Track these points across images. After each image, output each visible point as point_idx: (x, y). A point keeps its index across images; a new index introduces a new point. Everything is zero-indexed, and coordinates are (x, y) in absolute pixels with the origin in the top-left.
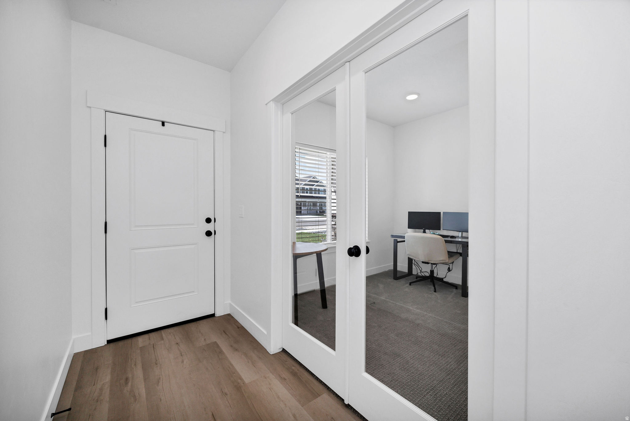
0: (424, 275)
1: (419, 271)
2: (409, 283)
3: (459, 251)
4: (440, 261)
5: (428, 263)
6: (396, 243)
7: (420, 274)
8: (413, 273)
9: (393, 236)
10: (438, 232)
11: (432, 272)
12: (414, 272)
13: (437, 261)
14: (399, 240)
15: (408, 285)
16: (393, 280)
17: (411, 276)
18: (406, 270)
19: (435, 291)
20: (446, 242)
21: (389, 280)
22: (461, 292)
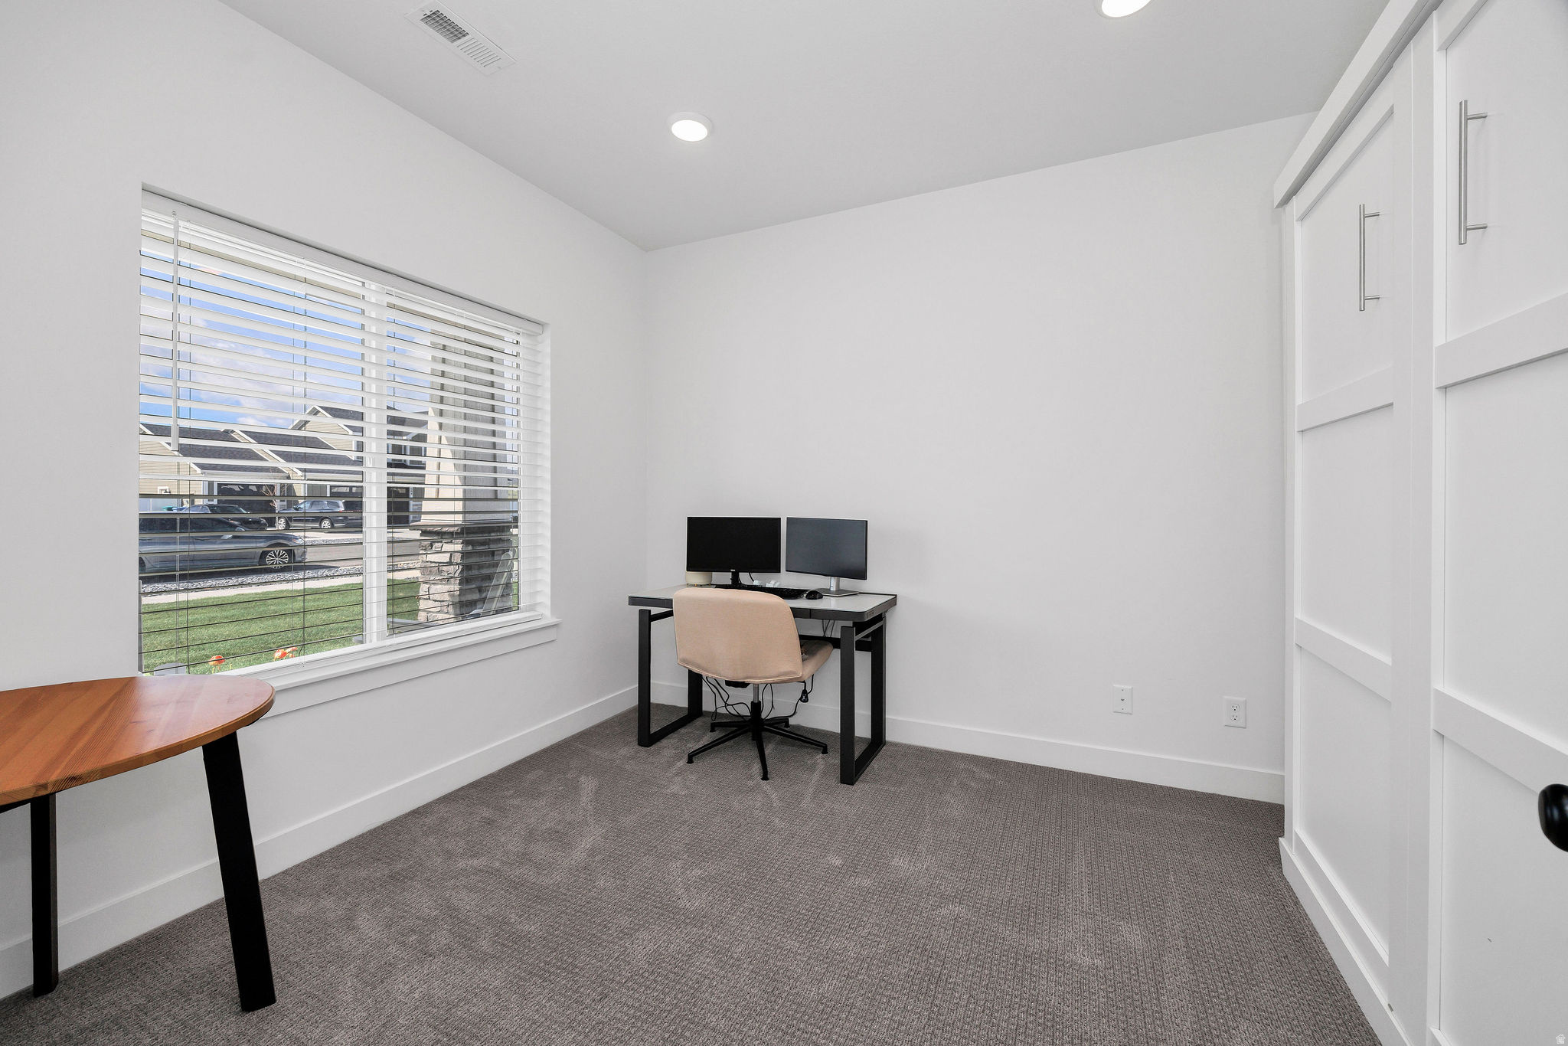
0: (735, 713)
1: (720, 703)
2: (686, 757)
3: (828, 635)
4: (779, 676)
5: (744, 685)
6: (647, 621)
7: (722, 711)
8: (705, 708)
9: (634, 601)
10: (773, 581)
11: (756, 707)
12: (708, 705)
13: (771, 677)
14: (655, 611)
15: (682, 763)
16: (638, 747)
17: (699, 722)
18: (683, 702)
19: (765, 778)
20: (797, 613)
21: (624, 751)
22: (837, 761)
